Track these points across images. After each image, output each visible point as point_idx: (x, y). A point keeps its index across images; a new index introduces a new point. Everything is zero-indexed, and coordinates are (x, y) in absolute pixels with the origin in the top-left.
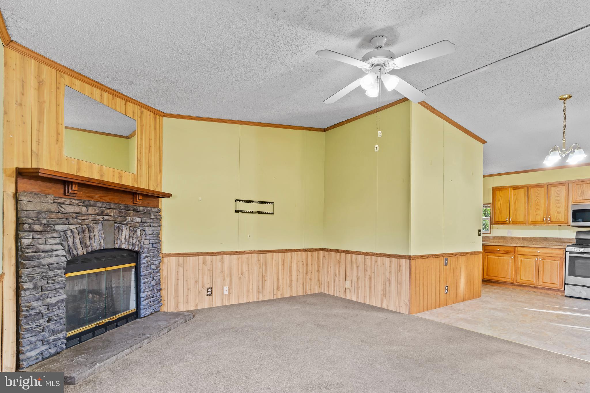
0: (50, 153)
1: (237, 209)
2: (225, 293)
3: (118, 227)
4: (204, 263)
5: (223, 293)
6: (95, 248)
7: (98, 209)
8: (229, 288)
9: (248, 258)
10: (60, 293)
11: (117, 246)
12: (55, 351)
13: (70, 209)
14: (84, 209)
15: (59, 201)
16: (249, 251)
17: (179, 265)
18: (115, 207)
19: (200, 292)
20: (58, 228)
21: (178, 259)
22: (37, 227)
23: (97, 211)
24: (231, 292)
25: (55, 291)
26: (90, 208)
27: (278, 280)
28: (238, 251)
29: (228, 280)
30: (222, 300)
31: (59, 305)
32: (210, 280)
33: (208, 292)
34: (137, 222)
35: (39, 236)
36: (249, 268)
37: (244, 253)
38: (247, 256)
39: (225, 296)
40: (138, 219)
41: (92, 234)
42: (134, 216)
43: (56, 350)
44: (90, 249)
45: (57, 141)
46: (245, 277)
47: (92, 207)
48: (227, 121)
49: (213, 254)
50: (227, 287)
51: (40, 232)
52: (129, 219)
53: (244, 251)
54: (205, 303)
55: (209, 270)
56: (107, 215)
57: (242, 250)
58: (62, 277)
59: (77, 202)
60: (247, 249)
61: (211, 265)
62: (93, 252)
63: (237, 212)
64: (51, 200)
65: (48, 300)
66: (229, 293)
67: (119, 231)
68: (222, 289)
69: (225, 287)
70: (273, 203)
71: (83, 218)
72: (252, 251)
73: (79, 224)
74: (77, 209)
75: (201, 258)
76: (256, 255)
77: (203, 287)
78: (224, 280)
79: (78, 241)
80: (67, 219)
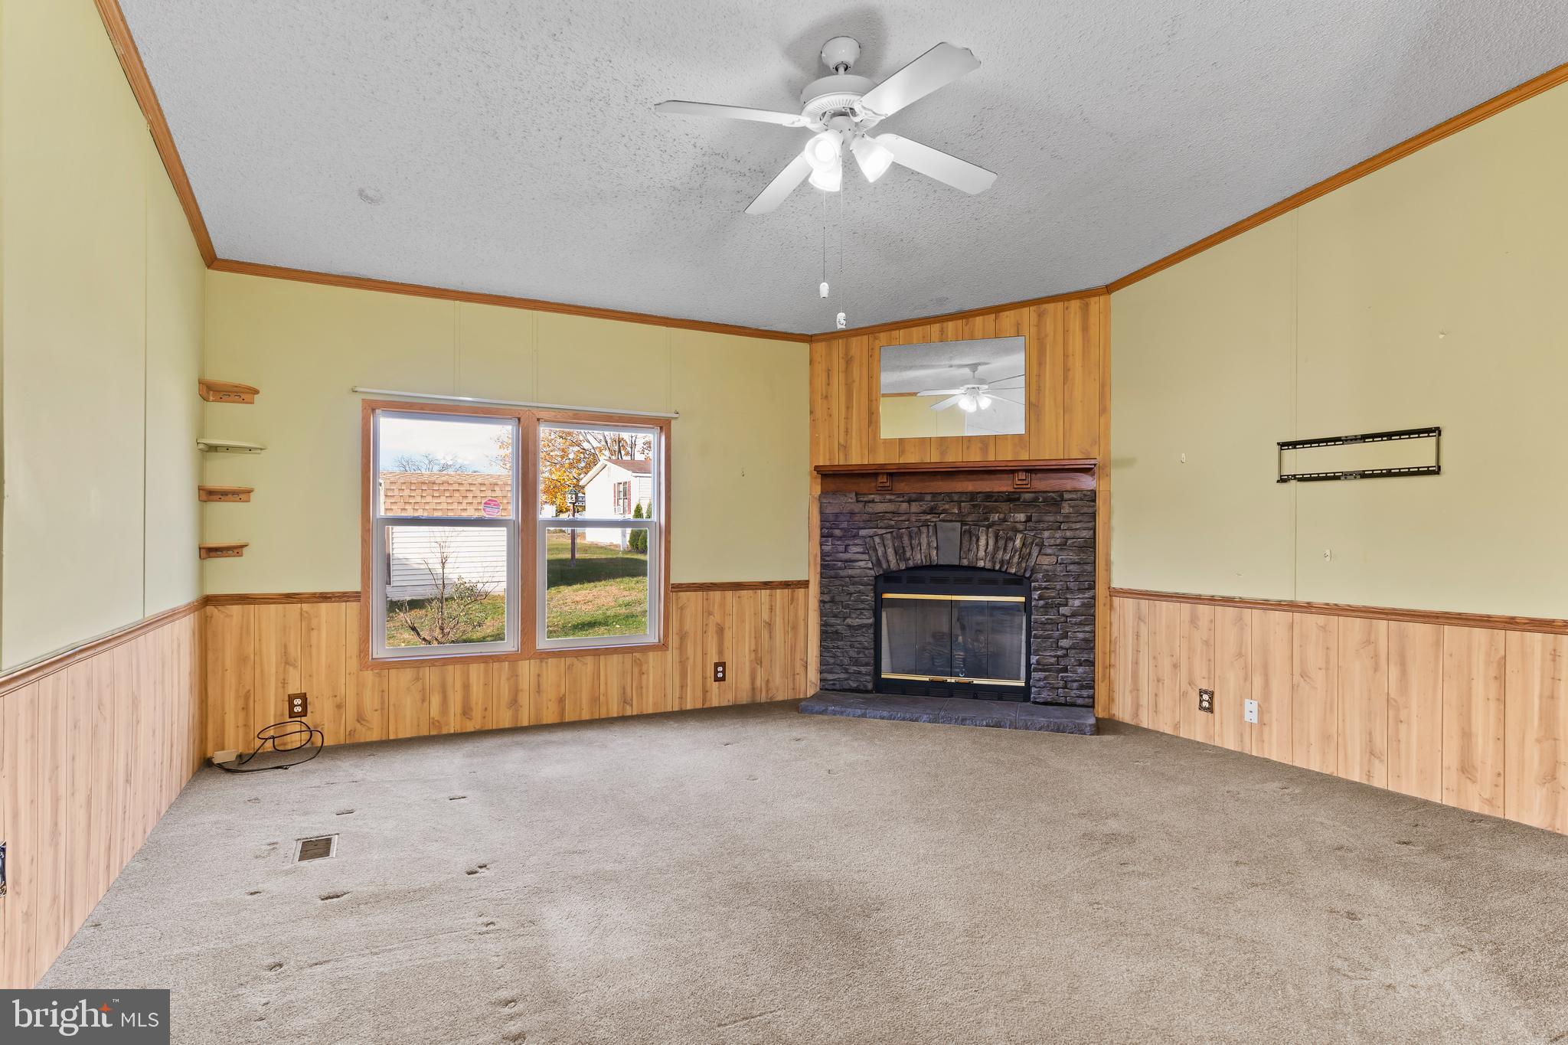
0: (861, 440)
1: (1286, 472)
2: (1247, 718)
3: (970, 532)
4: (1194, 620)
5: (1242, 716)
6: (919, 562)
7: (926, 505)
8: (1259, 706)
9: (1324, 628)
10: (865, 615)
11: (965, 562)
12: (855, 685)
13: (881, 508)
14: (905, 506)
15: (865, 499)
16: (1327, 604)
17: (1140, 618)
18: (963, 499)
19: (1184, 694)
20: (862, 532)
21: (1139, 604)
22: (837, 532)
23: (924, 507)
24: (1266, 720)
25: (858, 612)
26: (914, 503)
27: (1466, 735)
28: (1285, 601)
29: (1258, 681)
30: (1242, 735)
31: (864, 630)
32: (1209, 672)
33: (1201, 702)
34: (1017, 522)
35: (839, 543)
36: (1327, 662)
37: (1309, 608)
38: (1321, 619)
39: (1248, 729)
40: (1021, 517)
41: (915, 542)
42: (1012, 511)
43: (858, 686)
44: (911, 563)
45: (870, 423)
46: (1316, 688)
47: (917, 503)
48: (1246, 223)
49: (1212, 600)
50: (1255, 704)
51: (840, 538)
52: (995, 517)
53: (1308, 603)
54: (1196, 728)
55: (1206, 643)
56: (944, 511)
57: (1302, 598)
58: (867, 596)
59: (893, 497)
60: (1318, 599)
61: (1210, 630)
62: (916, 568)
63: (1283, 480)
64: (851, 498)
65: (849, 621)
66: (1262, 723)
67: (971, 538)
68: (1241, 705)
69: (1247, 701)
70: (1436, 431)
71: (901, 518)
72: (1336, 605)
73: (892, 527)
74: (891, 507)
75: (1186, 607)
76: (1357, 624)
77: (1190, 684)
78: (1246, 679)
79: (890, 551)
80: (874, 519)
